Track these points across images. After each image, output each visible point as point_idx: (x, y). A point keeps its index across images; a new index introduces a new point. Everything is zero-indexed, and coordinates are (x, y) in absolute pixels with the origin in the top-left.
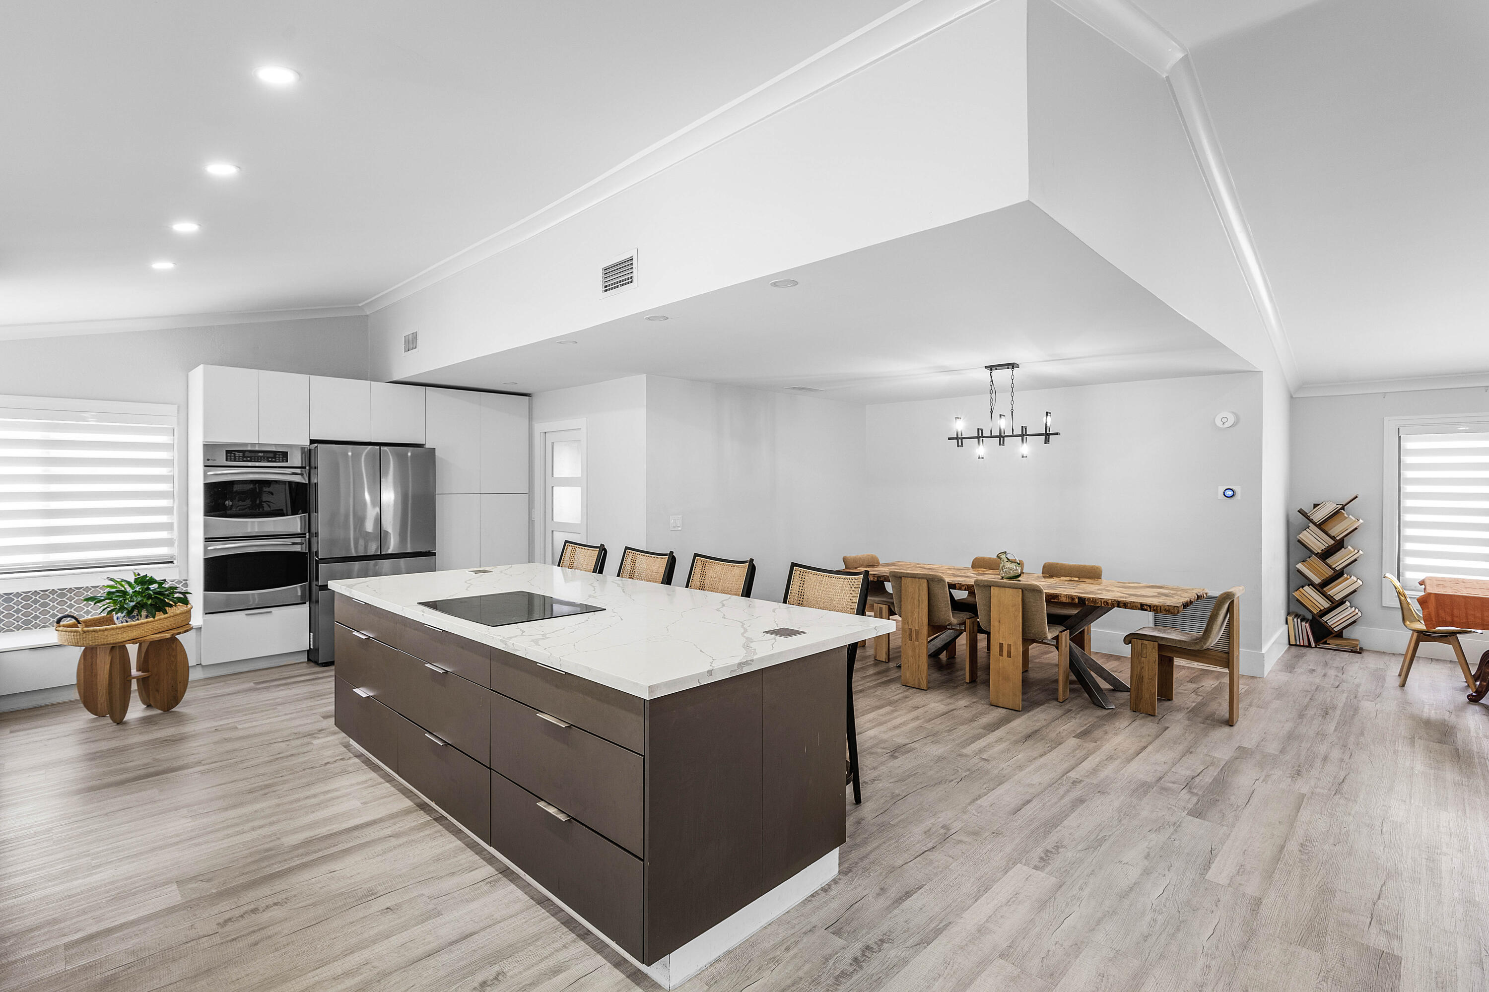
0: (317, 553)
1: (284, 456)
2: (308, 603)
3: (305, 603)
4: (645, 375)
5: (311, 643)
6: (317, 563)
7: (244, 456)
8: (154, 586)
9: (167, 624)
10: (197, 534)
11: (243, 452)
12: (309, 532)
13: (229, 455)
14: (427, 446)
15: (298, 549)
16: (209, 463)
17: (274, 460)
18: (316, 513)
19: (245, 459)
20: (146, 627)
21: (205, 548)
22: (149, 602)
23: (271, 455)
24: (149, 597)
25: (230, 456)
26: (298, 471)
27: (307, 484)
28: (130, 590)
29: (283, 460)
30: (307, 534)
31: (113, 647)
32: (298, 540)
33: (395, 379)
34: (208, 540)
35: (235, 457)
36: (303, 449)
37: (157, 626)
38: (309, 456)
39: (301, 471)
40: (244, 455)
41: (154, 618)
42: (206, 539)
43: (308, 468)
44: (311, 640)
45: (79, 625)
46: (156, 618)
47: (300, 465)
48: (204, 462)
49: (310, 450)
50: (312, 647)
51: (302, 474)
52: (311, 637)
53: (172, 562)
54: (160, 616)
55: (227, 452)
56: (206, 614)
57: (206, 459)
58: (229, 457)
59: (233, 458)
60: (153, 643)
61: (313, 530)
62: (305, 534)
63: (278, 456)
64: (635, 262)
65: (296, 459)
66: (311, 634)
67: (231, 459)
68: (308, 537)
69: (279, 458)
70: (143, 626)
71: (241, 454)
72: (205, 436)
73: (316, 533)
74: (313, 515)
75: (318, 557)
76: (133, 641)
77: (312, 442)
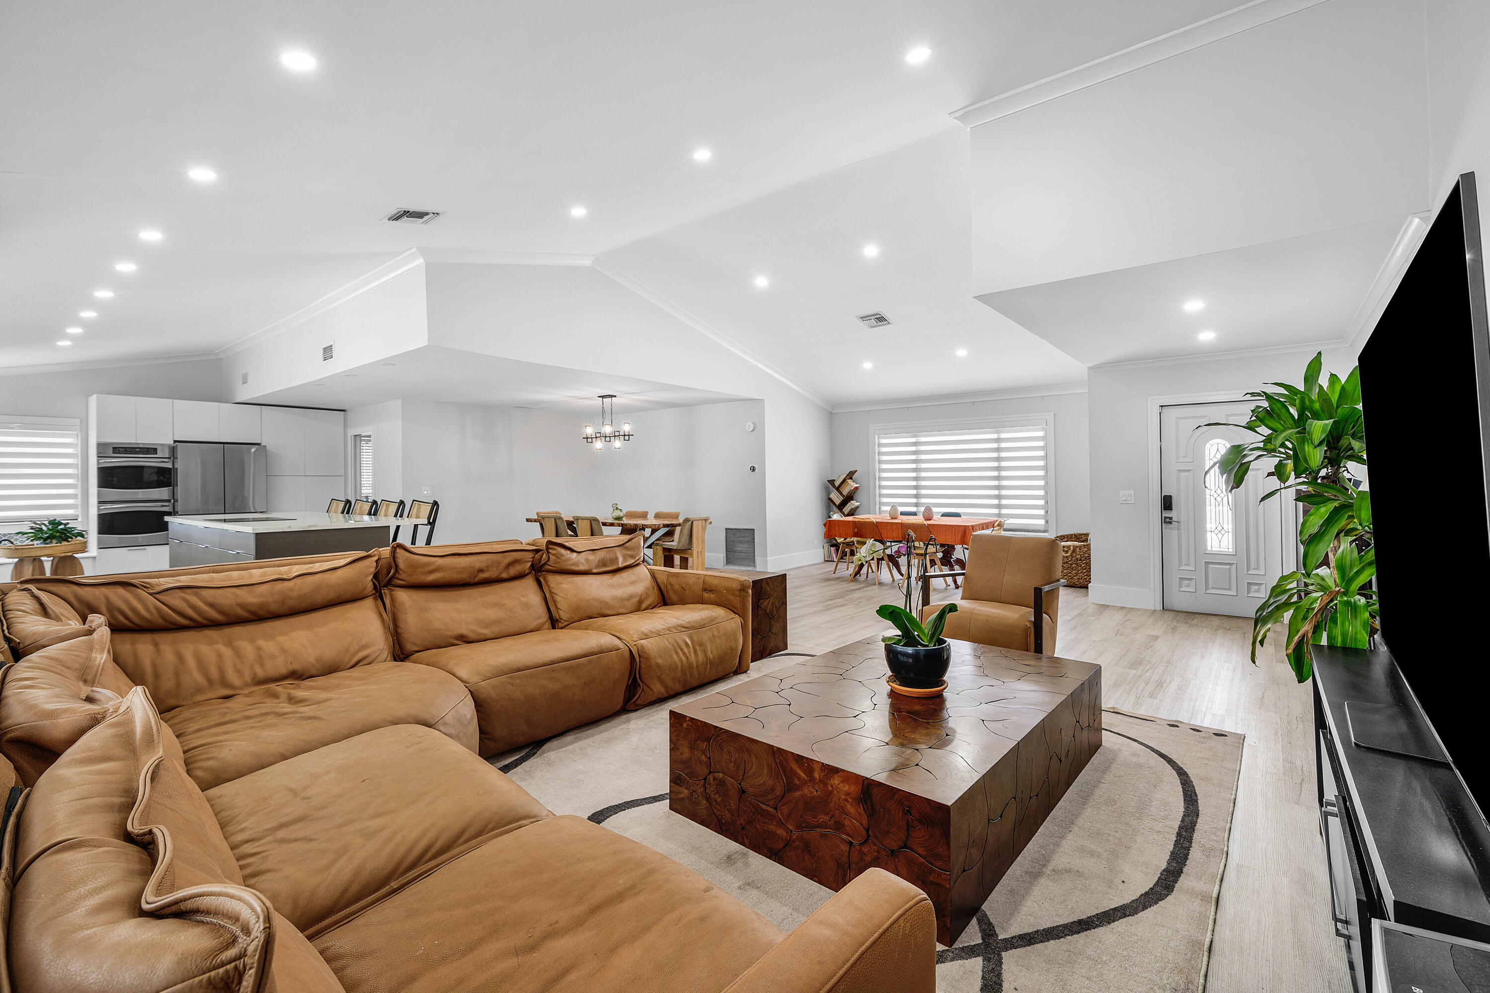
1: (155, 451)
4: (400, 400)
7: (125, 451)
8: (62, 527)
9: (69, 548)
10: (93, 500)
11: (125, 448)
12: (173, 498)
13: (115, 450)
14: (262, 444)
15: (165, 509)
16: (100, 455)
17: (146, 453)
18: (177, 486)
20: (56, 549)
21: (99, 507)
22: (58, 534)
23: (146, 450)
24: (58, 531)
26: (165, 460)
27: (171, 469)
28: (44, 528)
29: (154, 453)
30: (172, 500)
31: (34, 559)
32: (165, 504)
33: (237, 401)
34: (100, 502)
35: (119, 451)
36: (169, 446)
37: (63, 548)
38: (173, 450)
39: (167, 460)
43: (171, 458)
45: (13, 546)
46: (62, 545)
47: (167, 457)
48: (98, 454)
49: (173, 447)
51: (167, 463)
53: (77, 519)
54: (65, 543)
55: (114, 448)
56: (100, 548)
57: (99, 452)
58: (115, 452)
59: (117, 452)
60: (61, 558)
61: (175, 498)
63: (151, 450)
64: (333, 347)
65: (163, 453)
68: (172, 502)
69: (151, 452)
70: (54, 548)
71: (123, 450)
72: (98, 437)
73: (177, 500)
74: (175, 488)
76: (48, 556)
77: (175, 442)
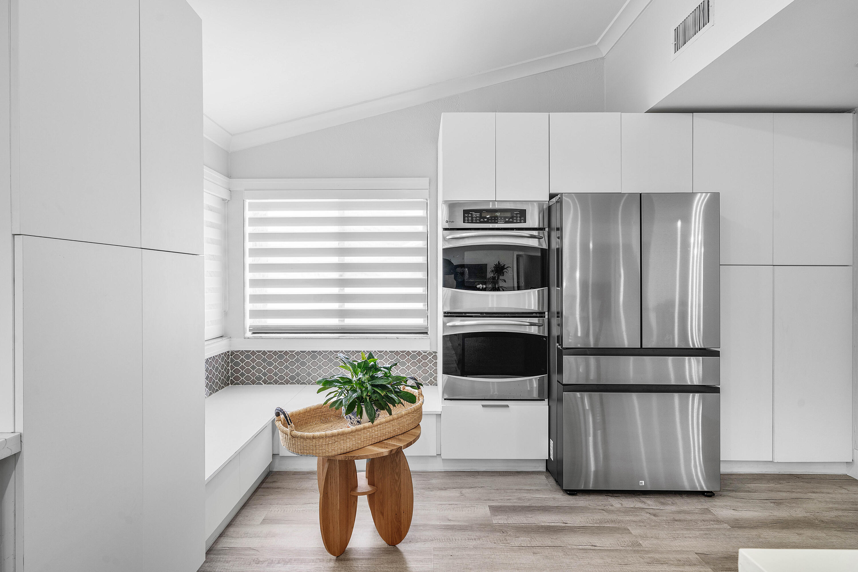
0: (560, 339)
1: (521, 215)
2: (547, 400)
3: (544, 400)
5: (552, 452)
6: (560, 353)
7: (481, 217)
9: (391, 430)
10: (438, 307)
11: (480, 211)
12: (549, 311)
13: (466, 215)
15: (534, 330)
16: (450, 226)
17: (511, 220)
18: (558, 286)
19: (482, 220)
21: (445, 323)
23: (509, 215)
25: (468, 217)
26: (535, 233)
27: (546, 249)
29: (520, 220)
30: (546, 313)
32: (535, 320)
34: (448, 315)
35: (472, 217)
36: (540, 204)
37: (377, 433)
38: (548, 215)
39: (539, 233)
40: (481, 215)
41: (373, 423)
42: (445, 313)
43: (547, 229)
44: (551, 448)
45: (288, 426)
46: (376, 423)
47: (536, 226)
48: (443, 225)
49: (550, 208)
50: (552, 457)
51: (539, 238)
52: (552, 445)
53: (426, 333)
54: (383, 416)
55: (465, 212)
56: (445, 399)
57: (447, 221)
58: (466, 219)
59: (470, 219)
61: (554, 309)
62: (544, 313)
63: (516, 215)
65: (534, 219)
66: (552, 442)
67: (468, 220)
68: (547, 317)
69: (517, 217)
70: (360, 433)
71: (478, 215)
73: (558, 313)
74: (554, 290)
75: (561, 345)
77: (552, 196)
